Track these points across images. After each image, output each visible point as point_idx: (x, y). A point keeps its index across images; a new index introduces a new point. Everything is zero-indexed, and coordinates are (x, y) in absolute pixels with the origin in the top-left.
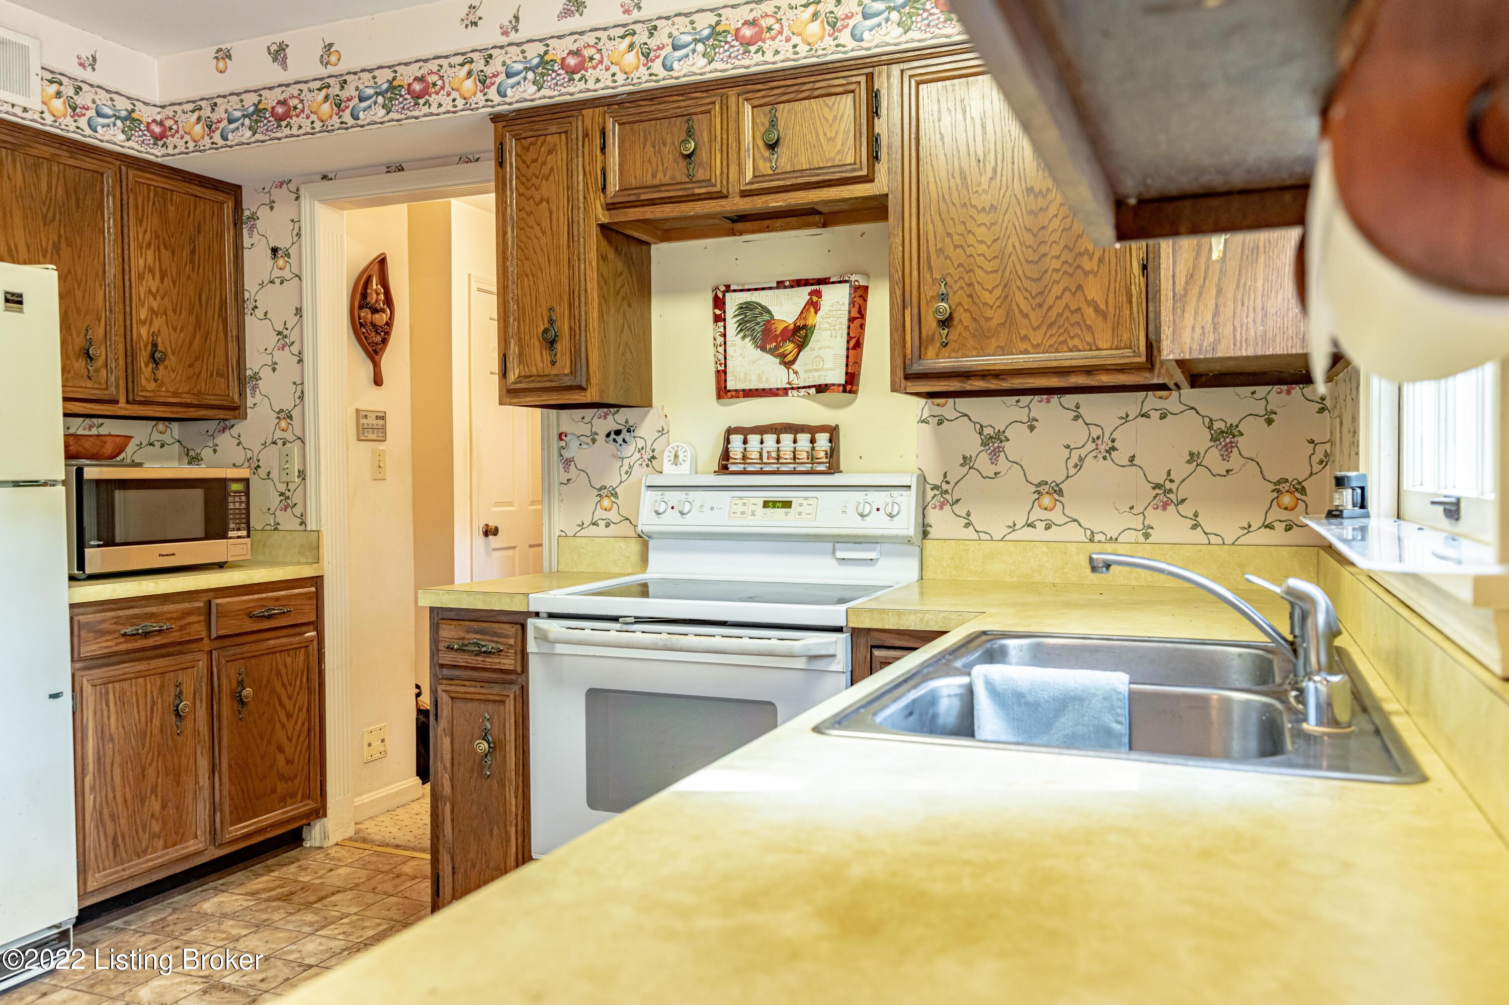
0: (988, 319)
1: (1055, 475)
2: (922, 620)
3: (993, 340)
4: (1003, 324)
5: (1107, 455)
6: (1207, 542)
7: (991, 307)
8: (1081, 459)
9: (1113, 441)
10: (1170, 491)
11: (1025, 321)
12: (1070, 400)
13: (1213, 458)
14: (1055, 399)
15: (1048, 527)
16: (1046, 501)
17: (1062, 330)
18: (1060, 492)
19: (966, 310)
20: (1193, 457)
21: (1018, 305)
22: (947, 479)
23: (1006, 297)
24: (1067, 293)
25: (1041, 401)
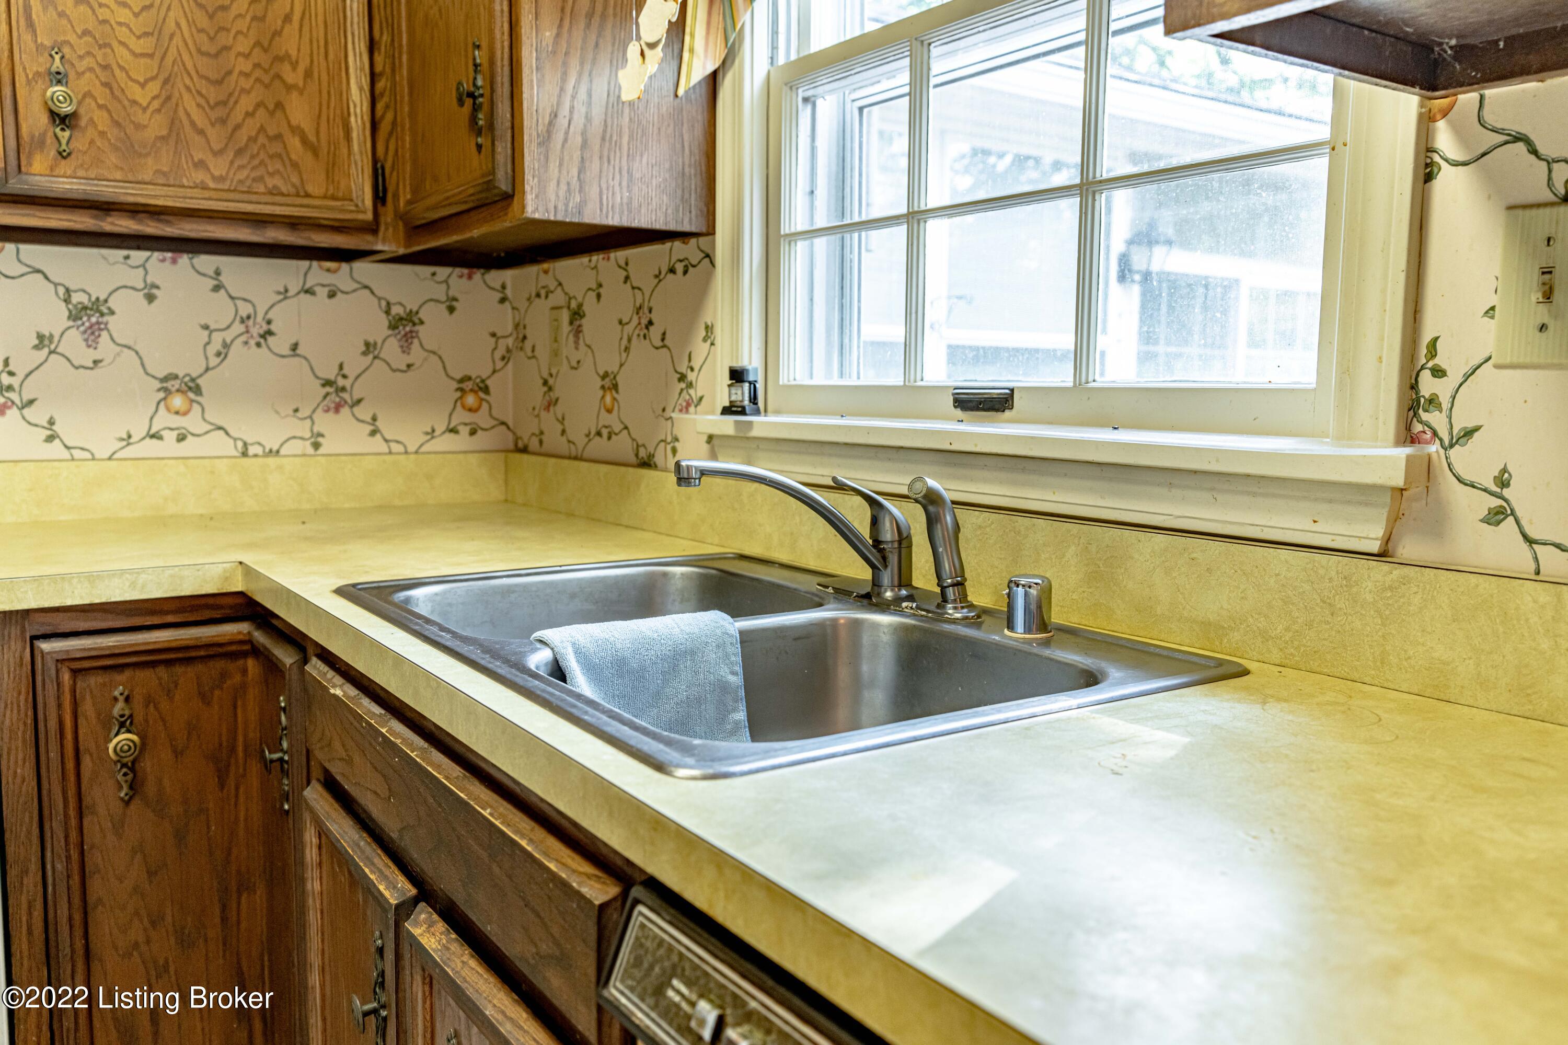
0: (138, 127)
1: (189, 365)
3: (150, 161)
4: (163, 138)
5: (262, 341)
6: (387, 451)
7: (145, 109)
8: (226, 346)
9: (269, 322)
10: (343, 389)
11: (198, 139)
12: (206, 262)
13: (391, 349)
14: (184, 259)
15: (181, 438)
16: (178, 401)
17: (256, 162)
18: (198, 390)
19: (100, 107)
20: (369, 347)
21: (188, 115)
23: (169, 98)
24: (261, 112)
25: (163, 260)
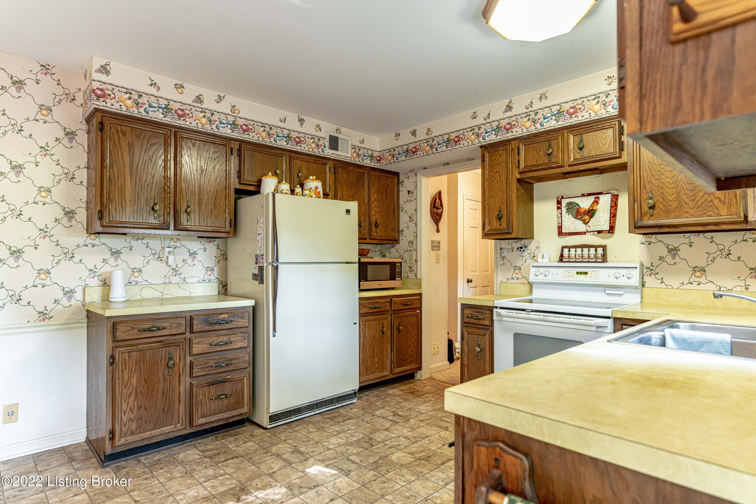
0: (670, 206)
1: (702, 263)
2: (643, 316)
3: (673, 213)
4: (676, 207)
5: (727, 256)
7: (672, 201)
8: (714, 258)
9: (730, 251)
11: (687, 206)
12: (709, 235)
15: (699, 284)
16: (698, 274)
17: (704, 209)
18: (705, 271)
19: (660, 203)
21: (684, 200)
22: (653, 265)
23: (678, 197)
24: (706, 195)
25: (695, 235)
